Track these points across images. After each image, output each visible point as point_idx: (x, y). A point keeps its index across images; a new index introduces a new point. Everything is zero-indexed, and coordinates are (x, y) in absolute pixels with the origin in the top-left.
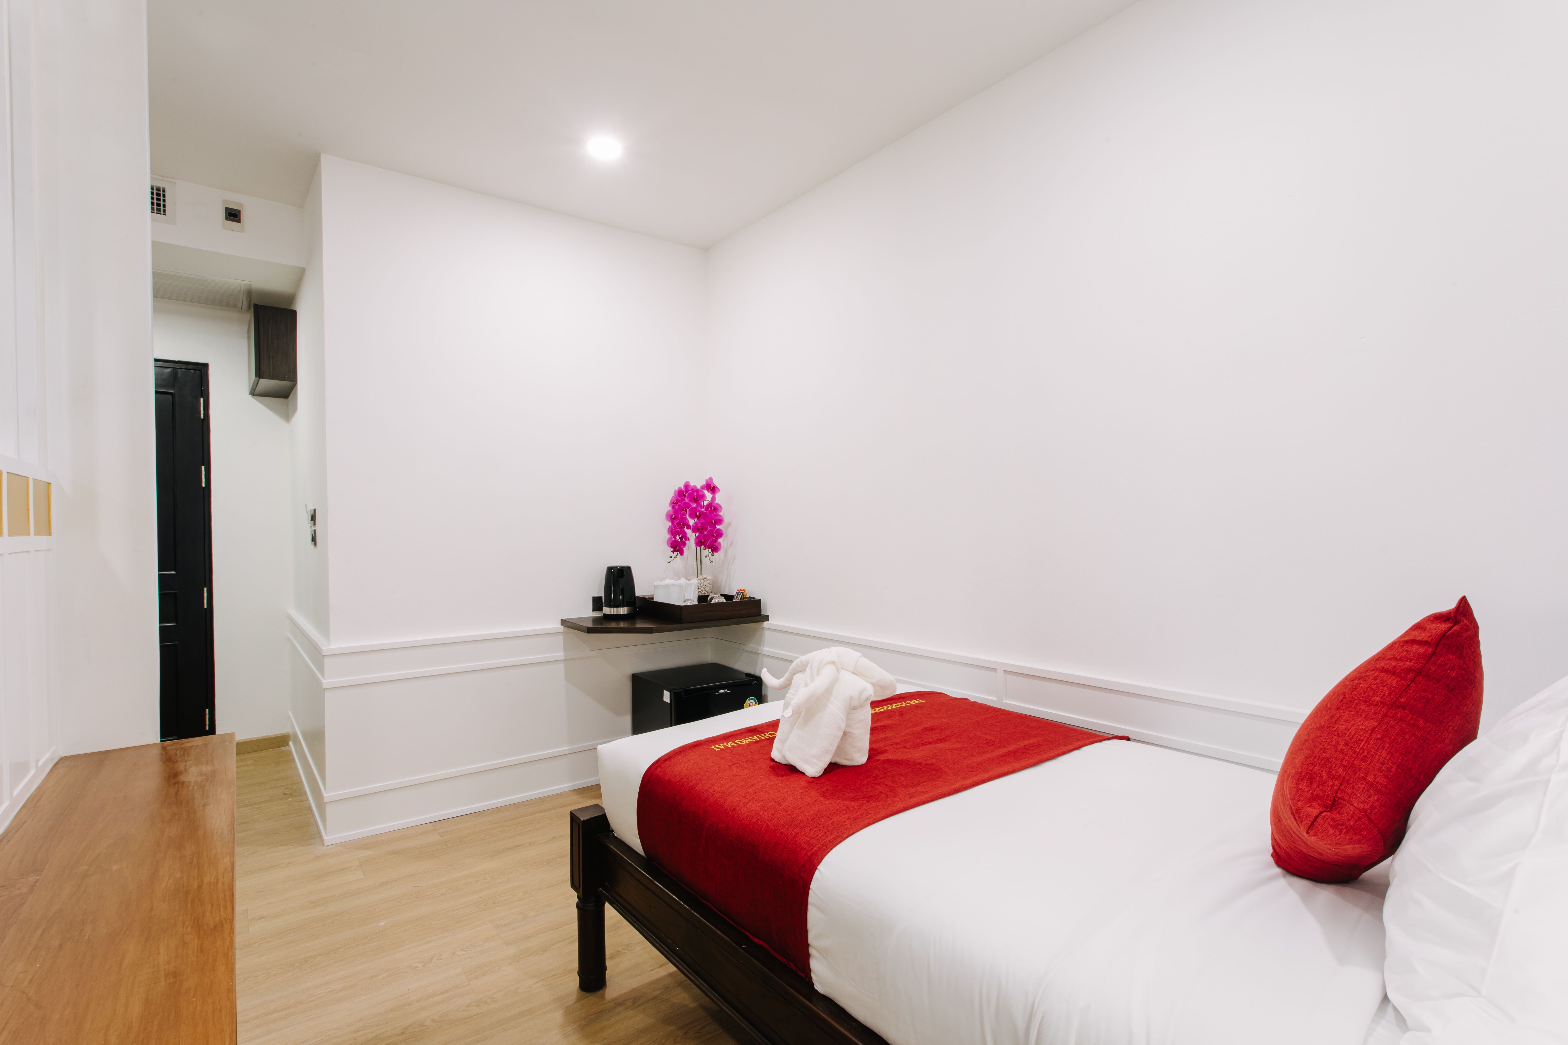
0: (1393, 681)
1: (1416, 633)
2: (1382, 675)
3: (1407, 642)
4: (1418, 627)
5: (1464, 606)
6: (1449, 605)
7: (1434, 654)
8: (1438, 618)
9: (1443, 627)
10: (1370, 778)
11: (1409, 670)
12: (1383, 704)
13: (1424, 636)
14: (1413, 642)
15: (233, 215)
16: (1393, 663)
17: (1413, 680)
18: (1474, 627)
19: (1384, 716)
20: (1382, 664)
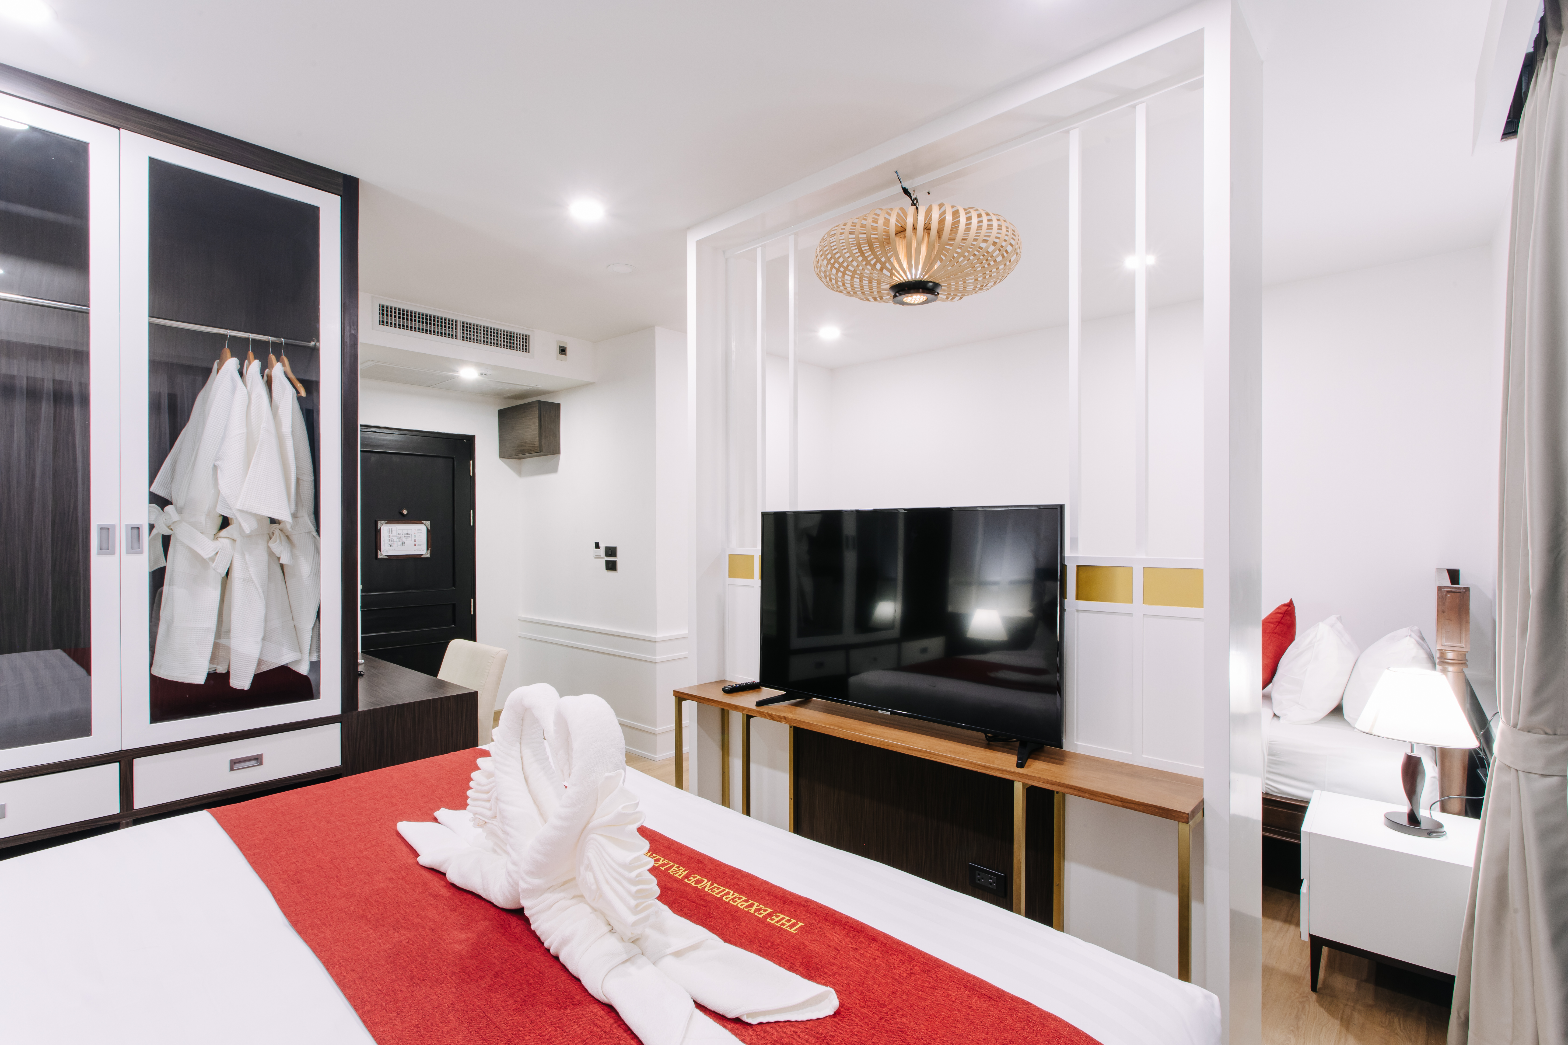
0: (1272, 625)
1: (1278, 610)
2: (1269, 624)
3: (1275, 613)
4: (1278, 608)
5: (1291, 600)
6: (1287, 601)
7: (1283, 616)
8: (1284, 605)
9: (1286, 608)
10: (1267, 655)
11: (1277, 622)
12: (1270, 633)
13: (1280, 611)
14: (1277, 613)
15: (563, 351)
16: (1272, 620)
17: (1278, 625)
18: (1293, 608)
19: (1270, 636)
20: (1268, 620)
